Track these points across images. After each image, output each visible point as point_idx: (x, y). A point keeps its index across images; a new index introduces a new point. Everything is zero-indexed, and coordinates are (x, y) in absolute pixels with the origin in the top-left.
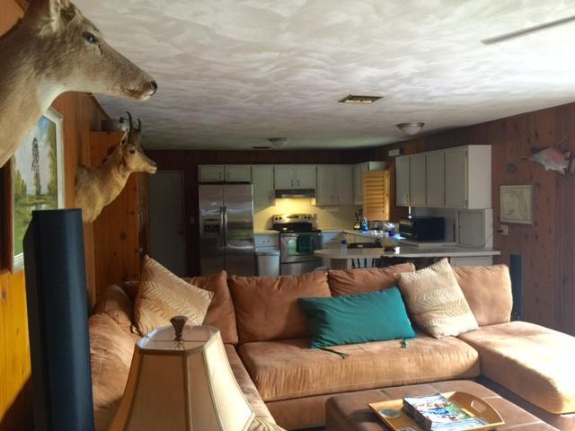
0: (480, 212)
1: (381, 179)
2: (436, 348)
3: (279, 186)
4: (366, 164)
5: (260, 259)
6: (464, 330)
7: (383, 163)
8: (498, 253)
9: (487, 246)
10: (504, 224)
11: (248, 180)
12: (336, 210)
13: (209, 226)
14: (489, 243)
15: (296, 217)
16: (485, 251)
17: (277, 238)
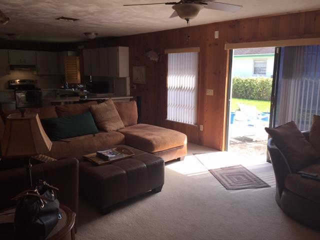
0: (124, 79)
1: (75, 61)
2: (108, 135)
3: (12, 63)
4: (66, 52)
6: (119, 128)
7: (76, 52)
8: (132, 97)
9: (127, 94)
10: (135, 84)
14: (128, 93)
15: (24, 81)
16: (127, 96)
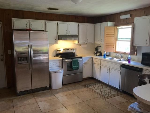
1: (113, 31)
3: (61, 33)
4: (106, 23)
5: (53, 75)
7: (114, 23)
11: (43, 30)
12: (86, 46)
13: (21, 58)
15: (68, 49)
17: (61, 62)
